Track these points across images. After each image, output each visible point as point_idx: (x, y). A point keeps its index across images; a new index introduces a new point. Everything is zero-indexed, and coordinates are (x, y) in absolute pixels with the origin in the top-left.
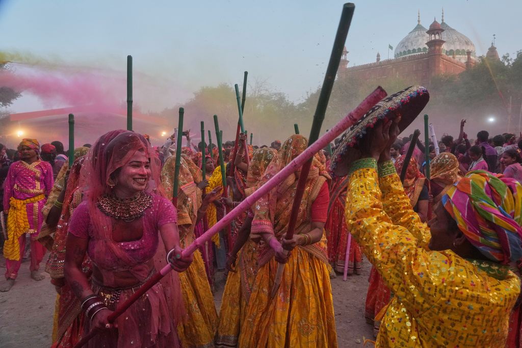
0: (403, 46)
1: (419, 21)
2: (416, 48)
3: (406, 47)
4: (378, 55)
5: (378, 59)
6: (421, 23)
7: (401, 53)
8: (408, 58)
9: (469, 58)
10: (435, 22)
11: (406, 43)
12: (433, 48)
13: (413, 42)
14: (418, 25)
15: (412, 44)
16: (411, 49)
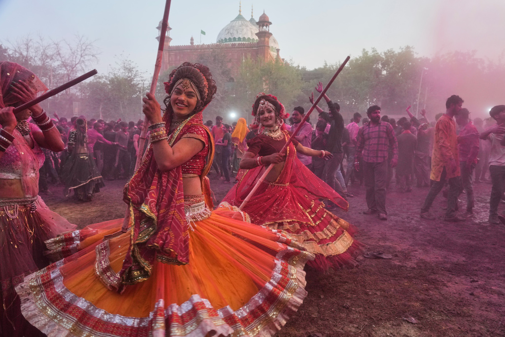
0: (228, 33)
1: (240, 11)
2: (241, 37)
3: (231, 34)
4: (192, 39)
5: (192, 43)
6: (242, 14)
7: (226, 39)
8: (237, 45)
9: (278, 55)
10: (264, 14)
11: (232, 30)
12: (262, 39)
13: (239, 31)
14: (240, 15)
15: (237, 32)
16: (237, 37)
